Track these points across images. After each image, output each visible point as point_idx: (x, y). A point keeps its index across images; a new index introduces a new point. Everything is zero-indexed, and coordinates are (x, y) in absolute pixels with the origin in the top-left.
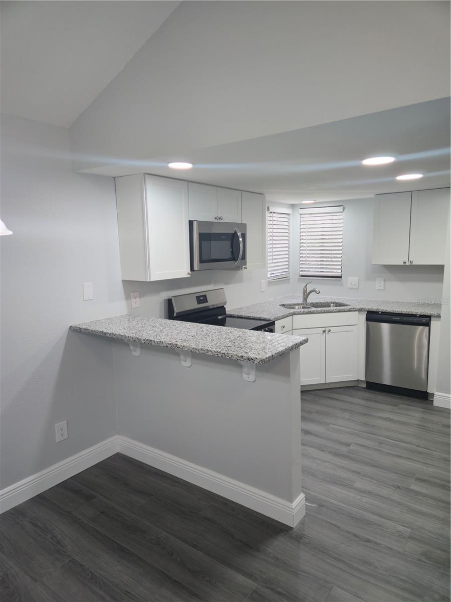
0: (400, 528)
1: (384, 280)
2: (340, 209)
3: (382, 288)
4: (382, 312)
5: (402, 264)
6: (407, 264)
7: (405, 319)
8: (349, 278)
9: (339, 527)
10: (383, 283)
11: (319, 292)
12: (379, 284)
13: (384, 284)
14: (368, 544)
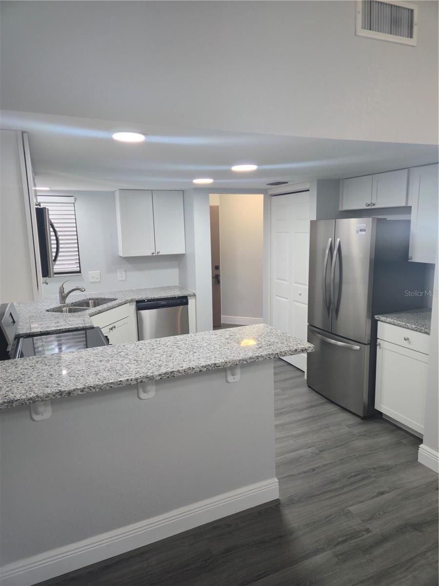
0: (310, 450)
1: (125, 271)
2: (72, 200)
3: (124, 278)
4: (148, 300)
5: (151, 255)
6: (154, 255)
7: (170, 302)
8: (90, 272)
9: (292, 475)
10: (124, 273)
11: (85, 290)
12: (120, 275)
13: (126, 274)
14: (316, 472)
